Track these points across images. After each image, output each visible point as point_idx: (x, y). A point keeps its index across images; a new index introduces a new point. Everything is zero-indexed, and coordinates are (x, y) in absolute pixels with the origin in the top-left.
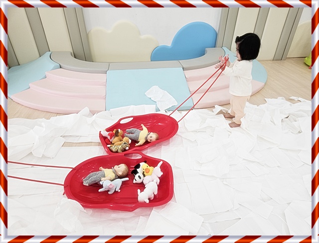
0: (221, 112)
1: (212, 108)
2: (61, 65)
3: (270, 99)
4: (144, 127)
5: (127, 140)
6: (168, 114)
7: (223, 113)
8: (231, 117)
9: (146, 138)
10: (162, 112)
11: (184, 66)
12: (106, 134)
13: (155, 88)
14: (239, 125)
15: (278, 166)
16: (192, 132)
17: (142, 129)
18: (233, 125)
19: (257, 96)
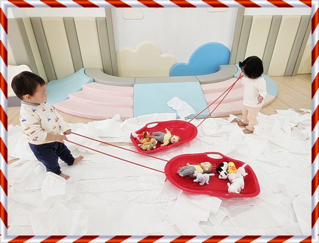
0: (235, 121)
1: (227, 118)
2: (95, 79)
3: (280, 111)
4: (167, 131)
5: (154, 140)
6: (188, 121)
7: (237, 122)
8: (244, 125)
9: (170, 140)
10: (182, 119)
11: (201, 81)
12: (136, 136)
13: (176, 99)
14: (252, 132)
15: (287, 167)
16: (210, 136)
17: (166, 133)
18: (246, 132)
19: (268, 107)
